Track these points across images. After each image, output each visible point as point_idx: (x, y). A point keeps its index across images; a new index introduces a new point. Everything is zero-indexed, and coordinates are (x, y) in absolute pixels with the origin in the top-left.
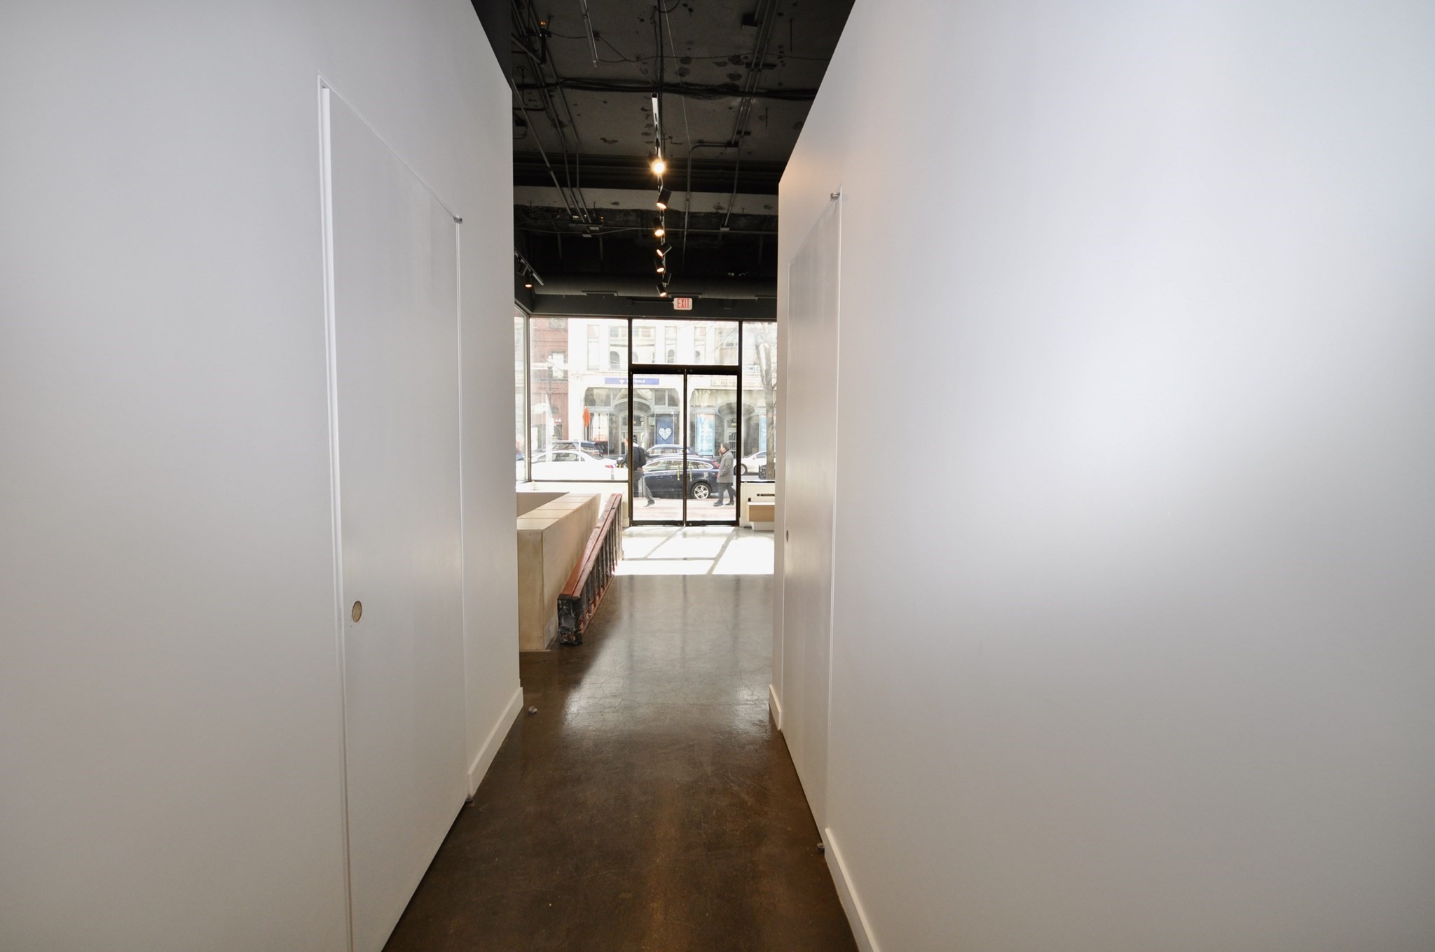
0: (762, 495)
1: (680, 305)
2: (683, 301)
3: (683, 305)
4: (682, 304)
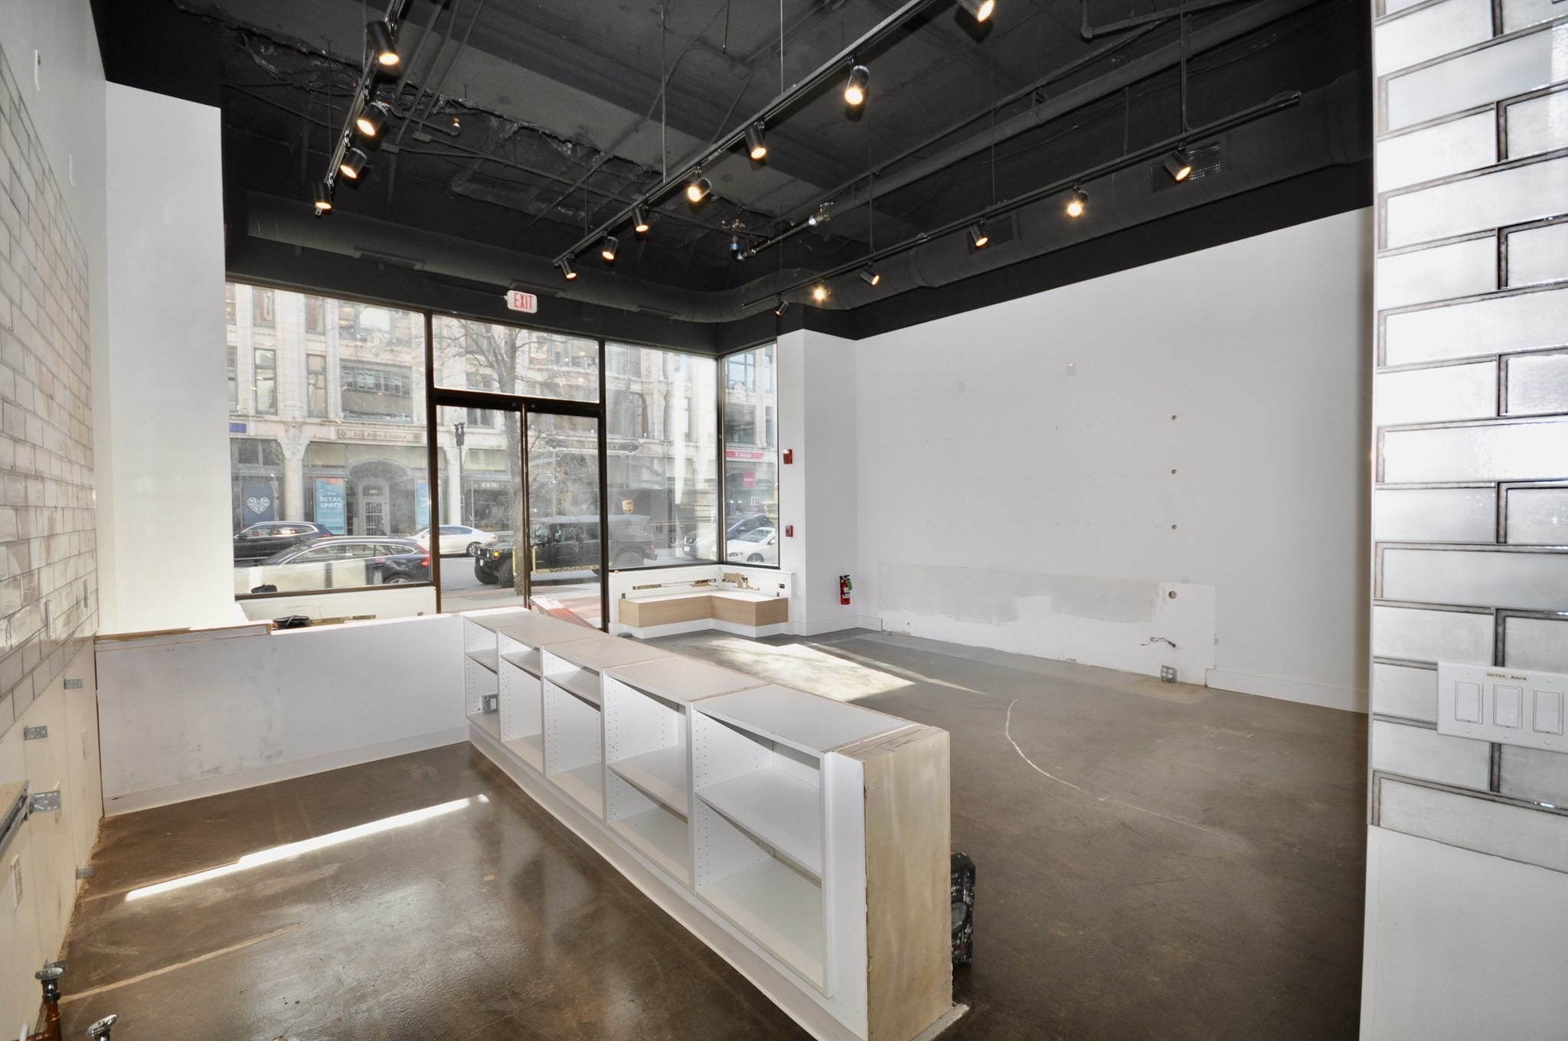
0: (639, 588)
1: (519, 303)
2: (522, 298)
3: (522, 304)
4: (521, 301)
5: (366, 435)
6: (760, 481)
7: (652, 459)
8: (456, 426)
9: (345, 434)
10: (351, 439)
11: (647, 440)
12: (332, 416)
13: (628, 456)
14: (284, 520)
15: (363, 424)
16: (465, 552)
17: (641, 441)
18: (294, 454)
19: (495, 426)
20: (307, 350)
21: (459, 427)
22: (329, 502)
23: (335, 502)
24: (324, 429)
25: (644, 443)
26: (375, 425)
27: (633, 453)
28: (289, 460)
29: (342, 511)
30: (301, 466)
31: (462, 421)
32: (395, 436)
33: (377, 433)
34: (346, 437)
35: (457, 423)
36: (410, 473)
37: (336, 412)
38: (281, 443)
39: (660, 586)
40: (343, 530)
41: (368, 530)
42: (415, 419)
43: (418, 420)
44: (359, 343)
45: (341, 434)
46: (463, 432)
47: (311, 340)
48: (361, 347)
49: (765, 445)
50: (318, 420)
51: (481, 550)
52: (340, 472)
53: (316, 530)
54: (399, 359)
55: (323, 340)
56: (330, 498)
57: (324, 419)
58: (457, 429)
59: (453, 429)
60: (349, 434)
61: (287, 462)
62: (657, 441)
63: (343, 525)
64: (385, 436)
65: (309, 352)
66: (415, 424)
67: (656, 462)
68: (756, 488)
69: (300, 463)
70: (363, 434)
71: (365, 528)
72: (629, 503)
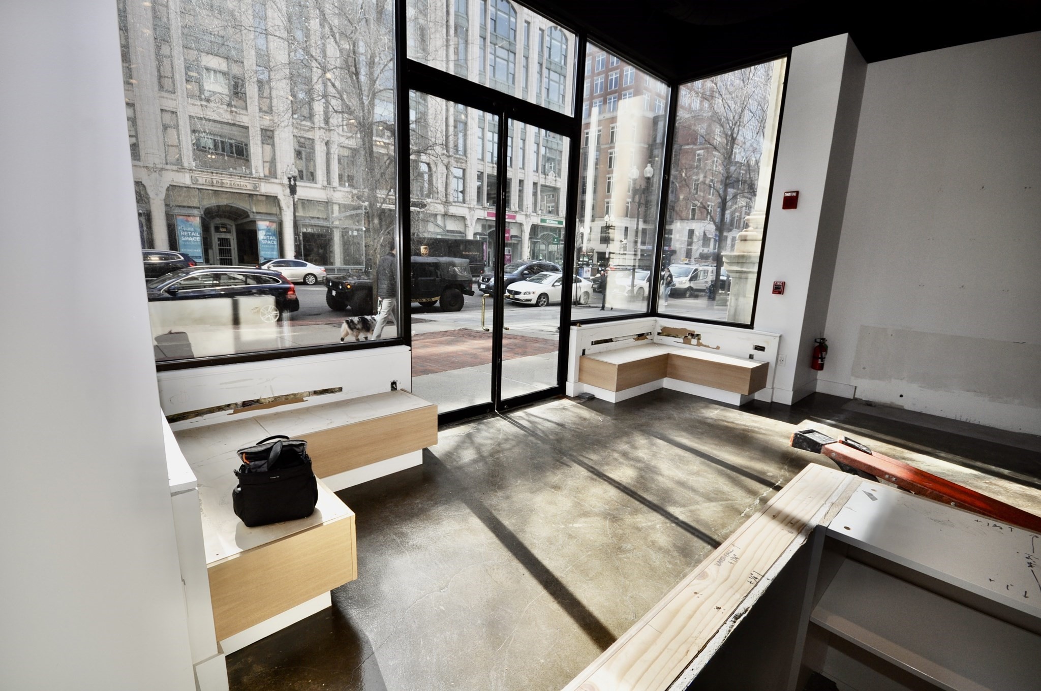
0: (596, 343)
5: (215, 182)
6: (512, 237)
7: (436, 215)
8: (289, 179)
9: (197, 180)
10: (203, 184)
11: (434, 201)
12: (186, 165)
13: (419, 212)
14: (153, 248)
15: (212, 173)
16: (302, 281)
17: (429, 200)
18: (157, 195)
19: (317, 182)
20: (161, 105)
21: (292, 180)
22: (189, 236)
23: (194, 236)
24: (180, 174)
25: (431, 202)
26: (222, 174)
27: (423, 210)
28: (153, 199)
29: (199, 243)
30: (164, 205)
31: (294, 175)
32: (238, 185)
33: (223, 181)
34: (198, 183)
35: (290, 176)
36: (251, 216)
37: (188, 160)
38: (145, 185)
39: (611, 340)
40: (202, 259)
41: (221, 259)
42: (254, 172)
43: (256, 173)
44: (204, 103)
45: (194, 180)
46: (295, 184)
47: (163, 97)
48: (206, 106)
49: (517, 209)
50: (175, 168)
51: (333, 282)
52: (196, 212)
53: (182, 258)
54: (238, 119)
55: (173, 98)
56: (190, 233)
57: (180, 167)
58: (290, 181)
59: (286, 181)
60: (201, 181)
61: (152, 201)
62: (439, 201)
63: (201, 255)
64: (231, 184)
65: (163, 108)
66: (254, 176)
67: (439, 217)
68: (510, 242)
69: (163, 202)
70: (213, 182)
71: (218, 258)
72: (426, 248)
